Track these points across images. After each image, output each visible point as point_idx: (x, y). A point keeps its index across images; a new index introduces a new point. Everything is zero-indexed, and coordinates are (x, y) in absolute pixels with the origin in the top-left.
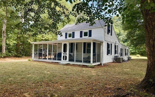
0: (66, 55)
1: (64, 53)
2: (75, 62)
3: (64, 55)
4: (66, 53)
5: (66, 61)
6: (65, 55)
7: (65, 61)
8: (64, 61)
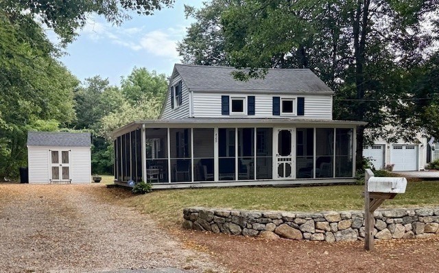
0: (288, 162)
1: (281, 157)
2: (314, 177)
3: (281, 162)
4: (288, 157)
5: (288, 178)
6: (284, 162)
7: (284, 178)
8: (281, 178)
